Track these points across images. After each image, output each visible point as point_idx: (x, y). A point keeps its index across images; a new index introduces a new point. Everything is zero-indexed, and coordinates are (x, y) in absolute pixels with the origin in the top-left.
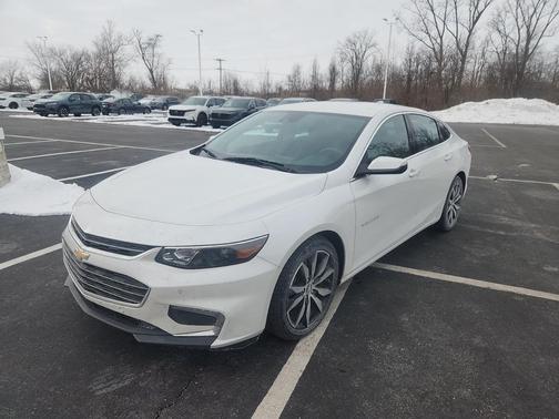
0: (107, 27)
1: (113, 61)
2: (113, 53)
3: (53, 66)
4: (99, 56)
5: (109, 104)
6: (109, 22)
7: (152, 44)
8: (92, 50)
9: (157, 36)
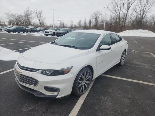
1: (29, 18)
2: (29, 15)
3: (12, 19)
4: (25, 16)
5: (28, 30)
6: (28, 7)
7: (40, 13)
8: (23, 14)
9: (42, 11)
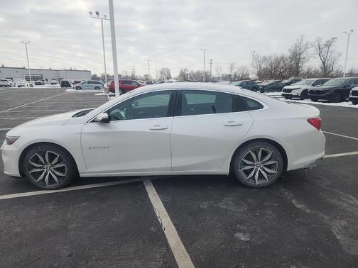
0: (300, 38)
1: (299, 59)
2: (300, 54)
6: (302, 36)
7: (328, 45)
8: (287, 54)
9: (334, 38)
